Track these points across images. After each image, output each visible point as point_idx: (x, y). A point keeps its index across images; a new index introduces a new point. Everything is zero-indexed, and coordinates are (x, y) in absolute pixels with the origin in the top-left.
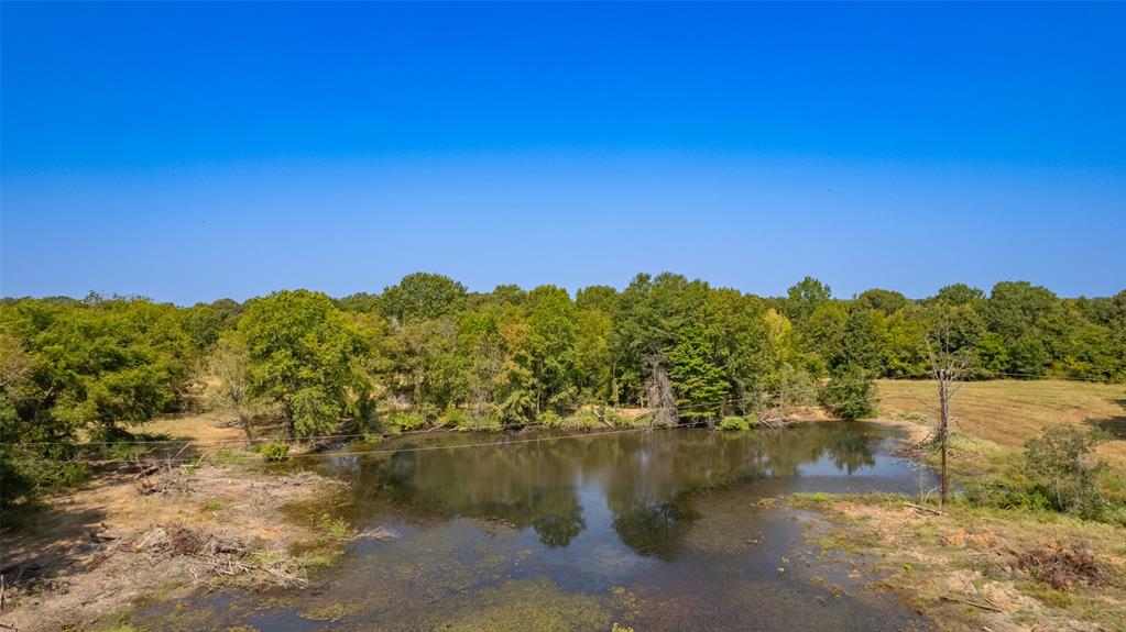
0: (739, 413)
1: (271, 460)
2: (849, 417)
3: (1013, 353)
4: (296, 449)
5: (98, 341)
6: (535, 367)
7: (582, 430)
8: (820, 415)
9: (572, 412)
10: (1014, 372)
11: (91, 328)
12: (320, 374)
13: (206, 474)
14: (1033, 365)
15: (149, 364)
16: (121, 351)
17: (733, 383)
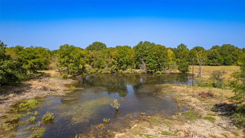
0: (160, 71)
1: (64, 77)
2: (184, 72)
3: (225, 60)
4: (69, 76)
5: (30, 53)
6: (118, 60)
7: (127, 73)
8: (178, 71)
9: (126, 70)
10: (225, 64)
11: (29, 51)
12: (74, 61)
13: (51, 79)
14: (229, 62)
15: (40, 58)
16: (35, 55)
17: (159, 64)
